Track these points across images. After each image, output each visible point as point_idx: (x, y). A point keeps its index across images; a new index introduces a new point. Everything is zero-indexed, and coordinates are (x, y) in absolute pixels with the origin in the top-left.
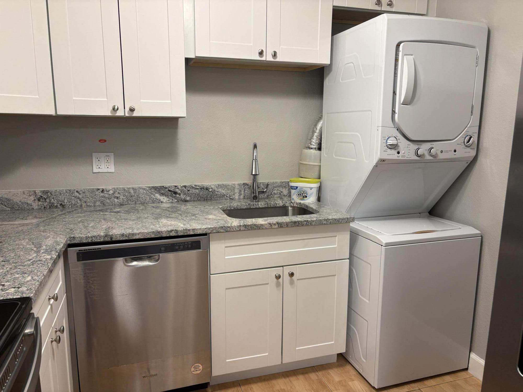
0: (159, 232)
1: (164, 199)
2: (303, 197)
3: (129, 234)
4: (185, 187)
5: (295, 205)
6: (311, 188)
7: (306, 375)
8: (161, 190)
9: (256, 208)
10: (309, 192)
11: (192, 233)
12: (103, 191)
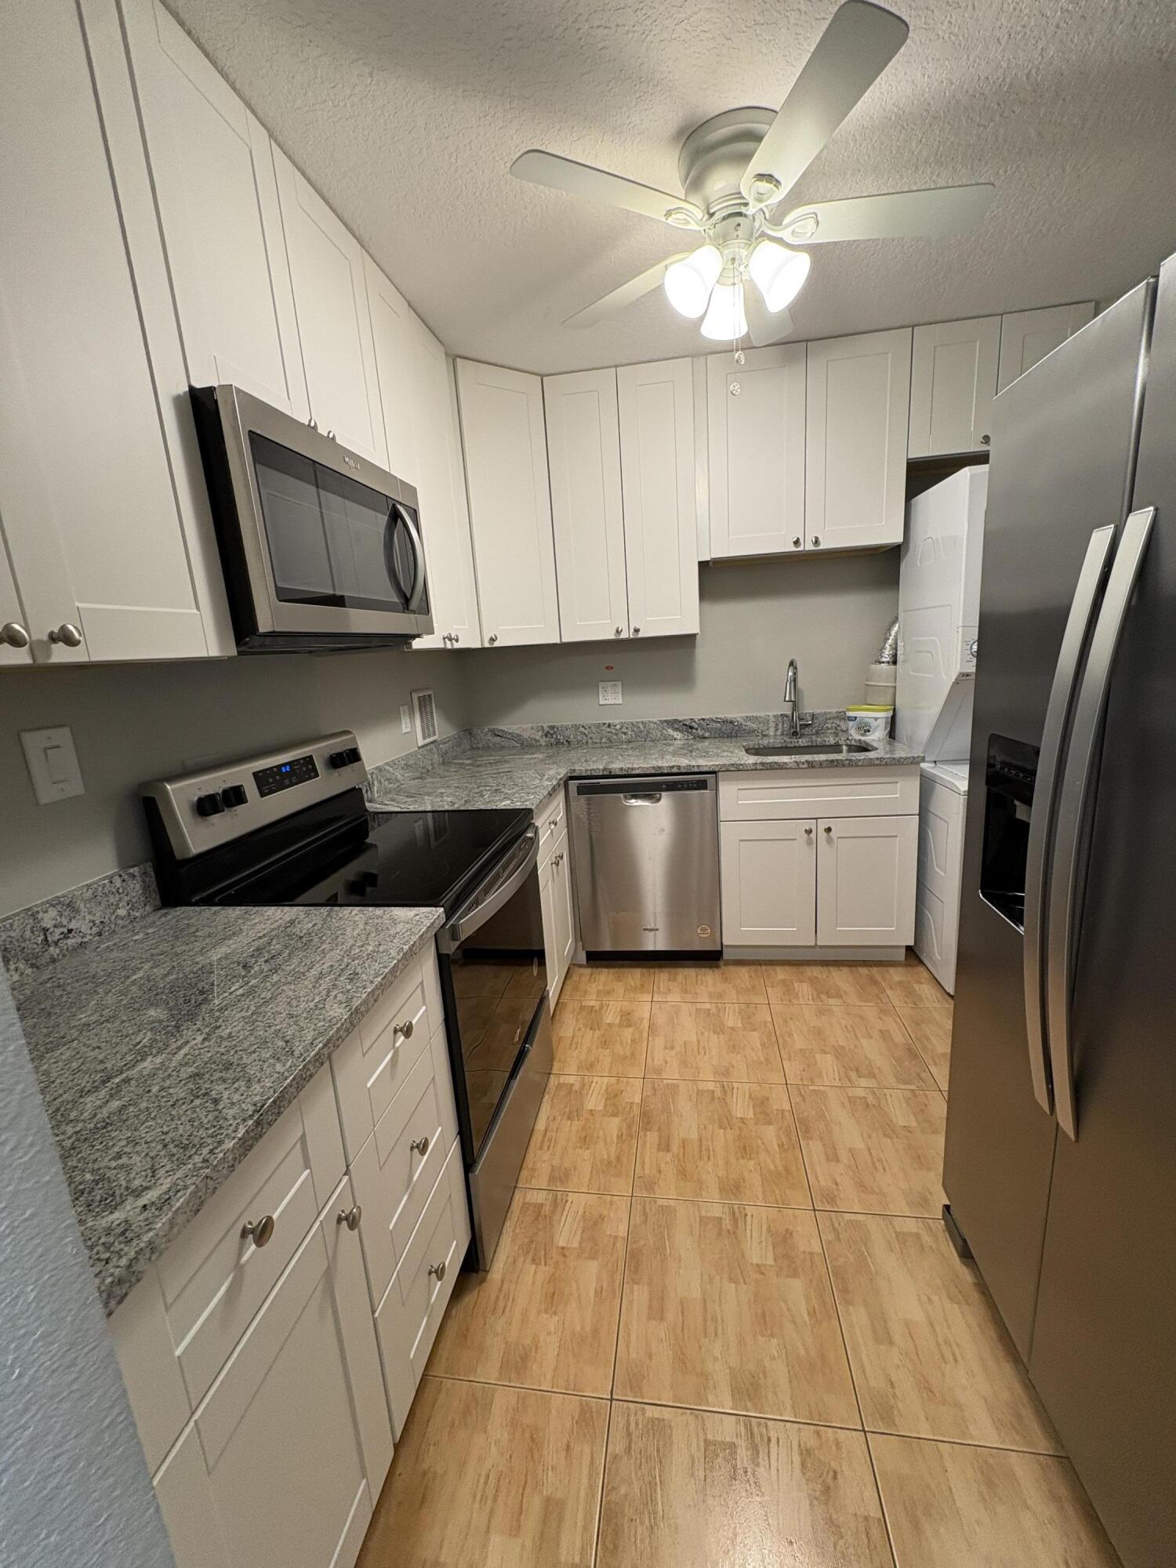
0: (660, 768)
1: (677, 735)
2: (865, 731)
3: (629, 768)
4: (703, 720)
5: (853, 743)
6: (876, 719)
7: (854, 969)
8: (673, 724)
9: (795, 747)
10: (874, 724)
11: (696, 770)
12: (609, 726)
